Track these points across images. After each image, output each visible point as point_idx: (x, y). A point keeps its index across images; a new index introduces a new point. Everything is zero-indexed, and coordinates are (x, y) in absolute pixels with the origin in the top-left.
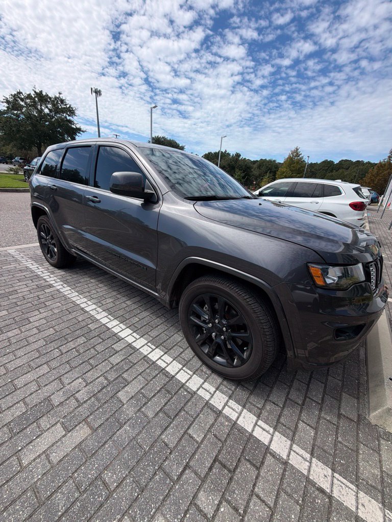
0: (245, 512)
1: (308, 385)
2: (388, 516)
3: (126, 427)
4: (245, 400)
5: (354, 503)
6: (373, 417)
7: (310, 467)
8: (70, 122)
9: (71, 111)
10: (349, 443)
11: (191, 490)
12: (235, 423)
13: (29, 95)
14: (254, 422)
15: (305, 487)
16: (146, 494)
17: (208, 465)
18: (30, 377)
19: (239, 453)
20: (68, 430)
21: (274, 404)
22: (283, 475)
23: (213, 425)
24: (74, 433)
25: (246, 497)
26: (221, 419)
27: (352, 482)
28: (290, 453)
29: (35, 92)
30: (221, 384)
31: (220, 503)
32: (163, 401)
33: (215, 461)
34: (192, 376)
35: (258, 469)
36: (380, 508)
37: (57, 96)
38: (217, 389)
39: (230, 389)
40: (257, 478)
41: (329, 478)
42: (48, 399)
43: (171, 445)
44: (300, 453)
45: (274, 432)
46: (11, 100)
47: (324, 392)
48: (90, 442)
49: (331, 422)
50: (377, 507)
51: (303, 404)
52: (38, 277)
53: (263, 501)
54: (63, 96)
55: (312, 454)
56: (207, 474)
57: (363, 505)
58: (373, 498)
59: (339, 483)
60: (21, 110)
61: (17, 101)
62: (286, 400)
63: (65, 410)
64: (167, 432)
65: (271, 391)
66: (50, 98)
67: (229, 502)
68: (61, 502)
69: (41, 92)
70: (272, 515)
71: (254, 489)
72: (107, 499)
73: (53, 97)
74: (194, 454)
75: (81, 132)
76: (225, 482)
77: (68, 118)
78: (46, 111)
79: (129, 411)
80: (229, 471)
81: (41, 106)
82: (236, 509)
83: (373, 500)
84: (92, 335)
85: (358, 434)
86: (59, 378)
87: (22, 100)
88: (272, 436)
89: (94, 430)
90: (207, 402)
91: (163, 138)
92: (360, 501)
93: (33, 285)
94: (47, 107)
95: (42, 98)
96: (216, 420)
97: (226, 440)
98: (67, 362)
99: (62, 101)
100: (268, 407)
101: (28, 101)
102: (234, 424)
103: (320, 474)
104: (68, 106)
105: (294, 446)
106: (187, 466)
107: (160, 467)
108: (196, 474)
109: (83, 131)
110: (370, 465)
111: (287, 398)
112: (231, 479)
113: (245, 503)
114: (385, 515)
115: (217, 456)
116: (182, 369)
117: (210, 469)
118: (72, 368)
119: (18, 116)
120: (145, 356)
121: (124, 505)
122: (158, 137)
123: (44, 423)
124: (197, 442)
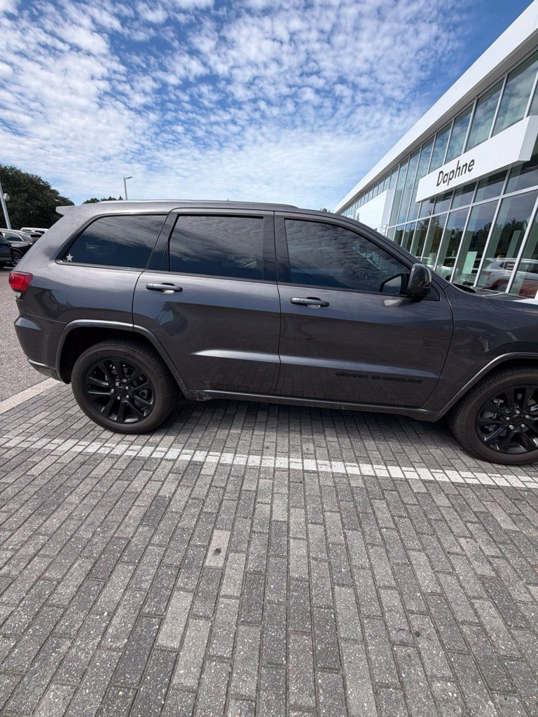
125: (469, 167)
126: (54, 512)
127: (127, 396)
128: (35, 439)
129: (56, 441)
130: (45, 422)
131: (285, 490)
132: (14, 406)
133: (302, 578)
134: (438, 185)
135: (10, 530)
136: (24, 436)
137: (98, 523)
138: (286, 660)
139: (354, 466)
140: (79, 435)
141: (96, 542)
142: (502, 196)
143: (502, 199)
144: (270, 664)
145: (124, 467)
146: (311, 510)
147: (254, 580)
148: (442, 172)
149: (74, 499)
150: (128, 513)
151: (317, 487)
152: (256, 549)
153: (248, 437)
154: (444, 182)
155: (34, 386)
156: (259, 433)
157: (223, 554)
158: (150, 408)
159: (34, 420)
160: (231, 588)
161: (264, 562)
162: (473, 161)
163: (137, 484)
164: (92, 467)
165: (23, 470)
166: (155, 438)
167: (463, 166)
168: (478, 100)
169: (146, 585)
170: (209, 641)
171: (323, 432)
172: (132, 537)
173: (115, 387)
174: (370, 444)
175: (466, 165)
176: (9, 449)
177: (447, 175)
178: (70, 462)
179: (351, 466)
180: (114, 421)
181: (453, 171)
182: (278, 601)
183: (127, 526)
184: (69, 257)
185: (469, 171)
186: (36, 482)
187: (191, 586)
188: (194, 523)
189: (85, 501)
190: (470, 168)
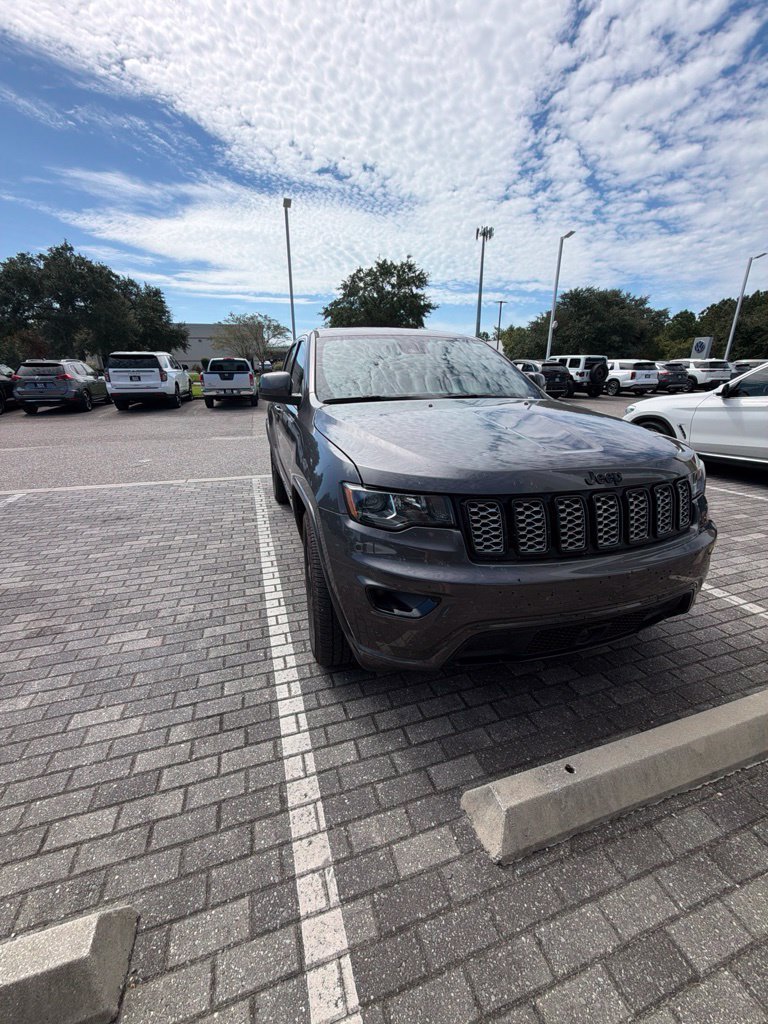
0: (196, 759)
1: (425, 719)
2: (326, 871)
3: (185, 655)
4: (314, 689)
5: (303, 833)
6: (469, 794)
7: (300, 778)
8: (417, 297)
9: (421, 281)
10: (386, 796)
11: (178, 718)
12: (277, 701)
13: (371, 270)
14: (297, 711)
15: (272, 786)
16: (148, 702)
17: (210, 713)
18: (164, 590)
19: (246, 723)
20: (148, 637)
21: (345, 710)
22: (265, 764)
23: (254, 690)
24: (150, 641)
25: (209, 752)
26: (267, 692)
27: (327, 821)
28: (296, 755)
29: (378, 264)
30: (309, 664)
31: (187, 741)
32: (233, 651)
33: (218, 715)
34: (287, 643)
35: (247, 744)
36: (327, 860)
37: (405, 262)
38: (297, 666)
39: (311, 673)
40: (237, 748)
41: (307, 799)
42: (158, 611)
43: (200, 684)
44: (307, 763)
45: (305, 731)
46: (348, 283)
47: (440, 740)
48: (152, 650)
49: (395, 767)
50: (325, 857)
51: (384, 731)
52: (253, 510)
53: (219, 765)
54: (412, 261)
55: (319, 773)
56: (202, 719)
57: (310, 843)
58: (331, 848)
59: (313, 810)
60: (357, 295)
61: (355, 282)
62: (368, 715)
63: (159, 622)
64: (209, 674)
65: (358, 698)
66: (395, 268)
67: (193, 745)
68: (104, 673)
69: (385, 261)
70: (213, 778)
71: (225, 752)
72: (127, 688)
73: (399, 264)
74: (209, 700)
75: (431, 310)
76: (208, 732)
77: (415, 290)
78: (388, 288)
79: (201, 644)
80: (221, 729)
81: (383, 282)
82: (192, 753)
83: (329, 850)
84: (240, 574)
85: (417, 799)
86: (179, 600)
87: (361, 279)
88: (299, 732)
89: (163, 645)
90: (273, 671)
91: (588, 290)
92: (312, 838)
93: (240, 515)
94: (388, 282)
95: (385, 269)
96: (261, 688)
97: (248, 708)
98: (197, 590)
99: (411, 267)
100: (332, 709)
101: (369, 278)
102: (273, 702)
103: (303, 790)
104: (417, 273)
105: (311, 754)
106: (194, 704)
107: (176, 693)
108: (194, 713)
109: (434, 308)
110: (380, 831)
111: (372, 715)
112: (215, 734)
113: (203, 754)
114: (324, 869)
115: (225, 713)
116: (286, 634)
117: (208, 717)
118: (196, 595)
119: (352, 304)
120: (265, 609)
121: (130, 698)
122: (576, 290)
123: (141, 625)
124: (222, 694)
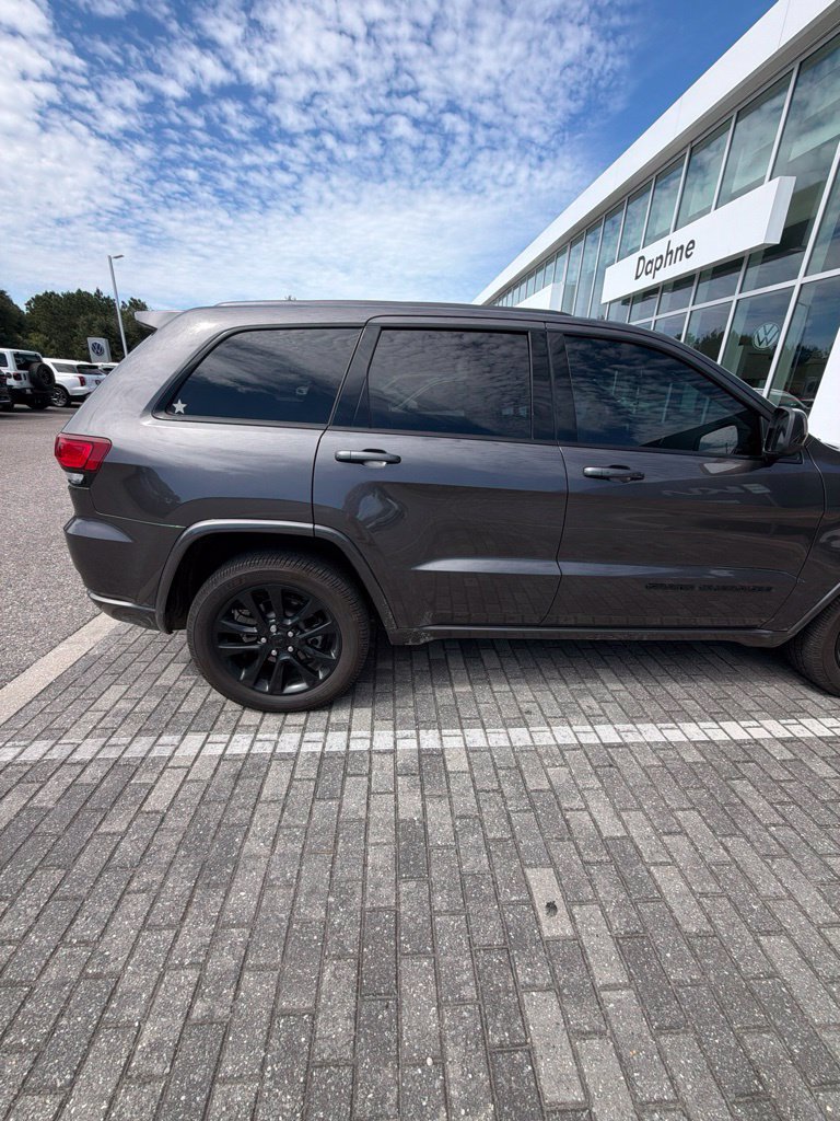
125: (687, 250)
126: (232, 877)
127: (290, 649)
128: (126, 740)
129: (165, 739)
130: (124, 705)
131: (594, 783)
132: (51, 679)
133: (704, 931)
134: (637, 277)
135: (170, 926)
136: (99, 736)
137: (323, 888)
138: (761, 1083)
139: (672, 729)
140: (204, 723)
141: (339, 924)
142: (737, 296)
143: (738, 301)
144: (742, 1095)
145: (313, 775)
146: (653, 811)
147: (634, 947)
148: (642, 258)
149: (255, 846)
150: (365, 860)
151: (640, 771)
152: (608, 893)
153: (488, 696)
154: (647, 274)
155: (70, 638)
156: (501, 688)
157: (562, 910)
158: (330, 666)
159: (105, 703)
160: (608, 971)
161: (634, 914)
162: (693, 242)
163: (353, 803)
164: (259, 782)
165: (134, 803)
166: (340, 715)
167: (678, 249)
168: (692, 149)
169: (469, 992)
170: (628, 1077)
171: (597, 677)
172: (398, 904)
173: (268, 635)
174: (674, 688)
175: (682, 247)
176: (85, 765)
177: (651, 262)
178: (213, 776)
179: (667, 729)
180: (266, 693)
181: (661, 257)
182: (692, 980)
183: (377, 886)
184: (179, 406)
185: (688, 256)
186: (170, 824)
187: (543, 979)
188: (486, 861)
189: (279, 849)
190: (689, 253)
